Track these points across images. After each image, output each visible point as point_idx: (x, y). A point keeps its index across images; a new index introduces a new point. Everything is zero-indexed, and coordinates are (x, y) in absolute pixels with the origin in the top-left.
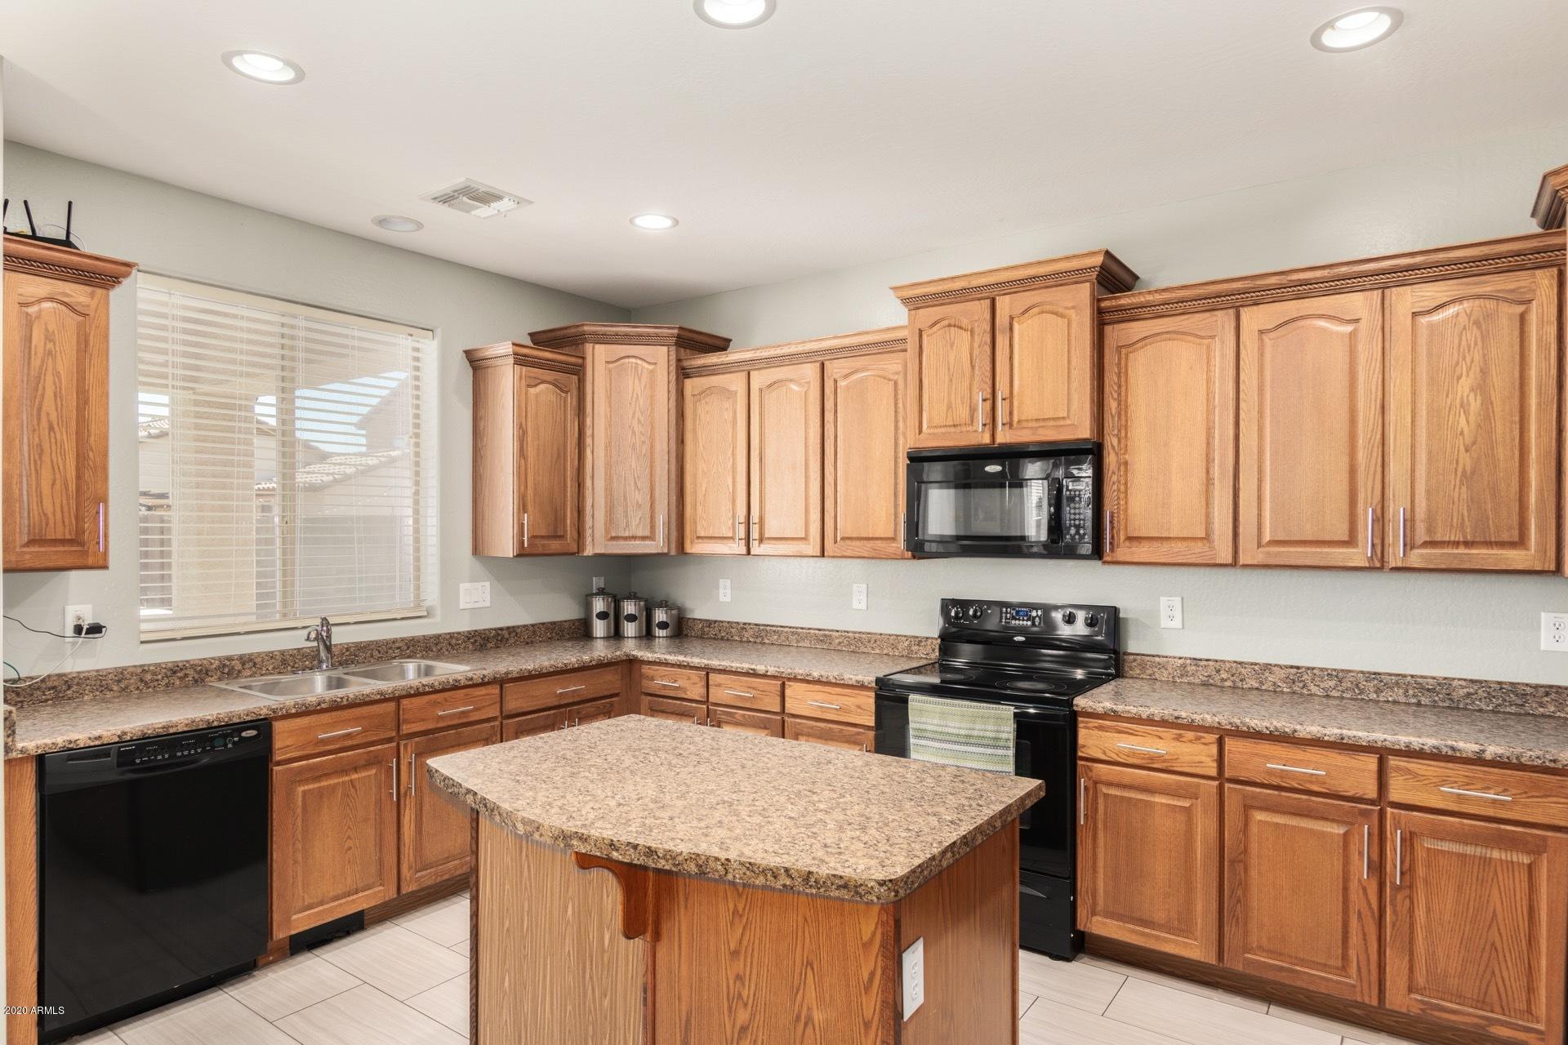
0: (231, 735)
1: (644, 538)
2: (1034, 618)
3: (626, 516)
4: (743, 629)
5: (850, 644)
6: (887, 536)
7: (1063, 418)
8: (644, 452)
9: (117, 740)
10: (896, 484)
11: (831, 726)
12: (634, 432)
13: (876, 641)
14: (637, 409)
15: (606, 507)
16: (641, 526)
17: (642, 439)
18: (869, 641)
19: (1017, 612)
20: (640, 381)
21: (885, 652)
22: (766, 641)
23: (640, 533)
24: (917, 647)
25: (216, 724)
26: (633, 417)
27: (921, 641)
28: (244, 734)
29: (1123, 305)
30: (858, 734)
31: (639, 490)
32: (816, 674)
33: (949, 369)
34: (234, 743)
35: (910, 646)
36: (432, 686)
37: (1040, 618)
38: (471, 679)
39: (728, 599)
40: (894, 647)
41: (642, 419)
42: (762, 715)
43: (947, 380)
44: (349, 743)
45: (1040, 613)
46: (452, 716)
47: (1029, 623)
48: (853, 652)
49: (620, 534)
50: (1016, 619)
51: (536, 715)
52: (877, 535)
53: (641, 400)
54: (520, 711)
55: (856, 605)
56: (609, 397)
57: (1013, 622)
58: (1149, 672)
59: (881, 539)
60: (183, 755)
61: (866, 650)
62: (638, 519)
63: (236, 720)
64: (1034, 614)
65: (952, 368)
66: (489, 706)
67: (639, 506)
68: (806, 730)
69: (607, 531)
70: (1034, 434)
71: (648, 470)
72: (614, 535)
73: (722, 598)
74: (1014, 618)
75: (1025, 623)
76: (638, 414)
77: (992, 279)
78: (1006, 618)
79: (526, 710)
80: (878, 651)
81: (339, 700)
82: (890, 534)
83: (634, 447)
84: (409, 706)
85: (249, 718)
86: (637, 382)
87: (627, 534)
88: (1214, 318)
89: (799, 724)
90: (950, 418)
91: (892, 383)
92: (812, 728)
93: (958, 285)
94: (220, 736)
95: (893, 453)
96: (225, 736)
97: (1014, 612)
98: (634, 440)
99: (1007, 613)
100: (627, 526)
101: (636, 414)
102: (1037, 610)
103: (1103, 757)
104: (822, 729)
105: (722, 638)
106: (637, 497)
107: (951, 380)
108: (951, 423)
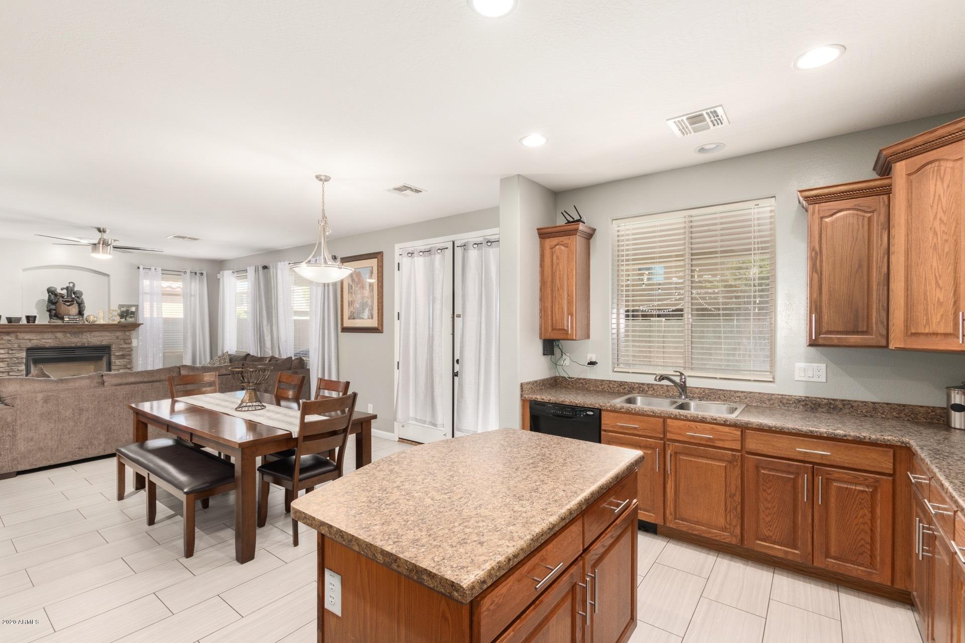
0: (583, 411)
1: (946, 335)
3: (927, 314)
8: (946, 250)
9: (548, 401)
12: (935, 233)
14: (940, 210)
16: (942, 324)
17: (945, 237)
20: (943, 182)
23: (941, 330)
25: (579, 405)
26: (935, 218)
28: (588, 413)
31: (941, 288)
34: (584, 415)
36: (686, 416)
38: (716, 420)
41: (945, 218)
44: (636, 432)
46: (701, 438)
49: (920, 331)
51: (777, 460)
53: (944, 200)
54: (759, 452)
56: (909, 206)
60: (565, 414)
62: (939, 316)
63: (586, 406)
66: (731, 440)
67: (940, 304)
69: (907, 327)
71: (951, 268)
72: (913, 331)
76: (940, 214)
79: (766, 453)
81: (630, 409)
83: (935, 247)
84: (672, 424)
85: (591, 407)
86: (939, 183)
87: (927, 331)
94: (580, 410)
96: (581, 411)
98: (935, 240)
100: (928, 323)
101: (938, 215)
106: (938, 294)
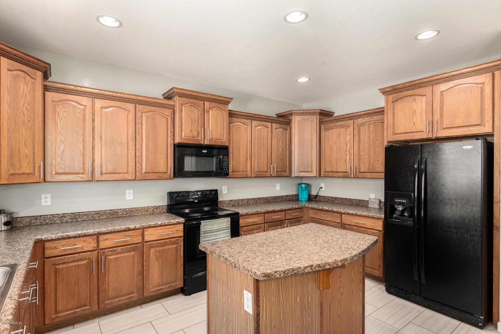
1: (29, 174)
2: (199, 195)
3: (20, 162)
4: (63, 216)
5: (127, 213)
6: (164, 171)
7: (222, 139)
10: (167, 154)
11: (165, 240)
12: (24, 114)
13: (139, 210)
14: (26, 102)
15: (8, 155)
16: (28, 168)
17: (28, 119)
18: (136, 211)
19: (194, 194)
20: (27, 86)
21: (143, 213)
22: (79, 220)
23: (27, 171)
24: (156, 210)
26: (24, 106)
27: (158, 207)
29: (231, 113)
30: (177, 240)
31: (27, 147)
32: (159, 223)
33: (191, 119)
35: (153, 210)
37: (200, 194)
39: (49, 203)
40: (147, 211)
41: (28, 108)
42: (133, 246)
43: (191, 123)
45: (200, 193)
47: (198, 196)
48: (129, 216)
50: (194, 196)
52: (160, 171)
53: (28, 97)
55: (127, 198)
57: (193, 196)
58: (222, 205)
59: (161, 172)
61: (135, 215)
62: (26, 163)
64: (199, 193)
65: (192, 119)
67: (27, 156)
68: (154, 245)
69: (8, 170)
70: (215, 143)
72: (12, 172)
73: (43, 203)
74: (193, 195)
75: (196, 196)
76: (26, 105)
77: (205, 96)
78: (191, 196)
80: (140, 214)
82: (165, 171)
83: (24, 123)
86: (25, 86)
87: (20, 172)
88: (248, 121)
89: (151, 244)
90: (191, 134)
91: (166, 119)
92: (157, 243)
93: (196, 94)
95: (166, 143)
97: (193, 194)
98: (24, 118)
99: (191, 194)
100: (20, 167)
102: (199, 192)
103: (245, 225)
104: (162, 242)
105: (47, 224)
106: (26, 151)
107: (192, 123)
108: (192, 136)
